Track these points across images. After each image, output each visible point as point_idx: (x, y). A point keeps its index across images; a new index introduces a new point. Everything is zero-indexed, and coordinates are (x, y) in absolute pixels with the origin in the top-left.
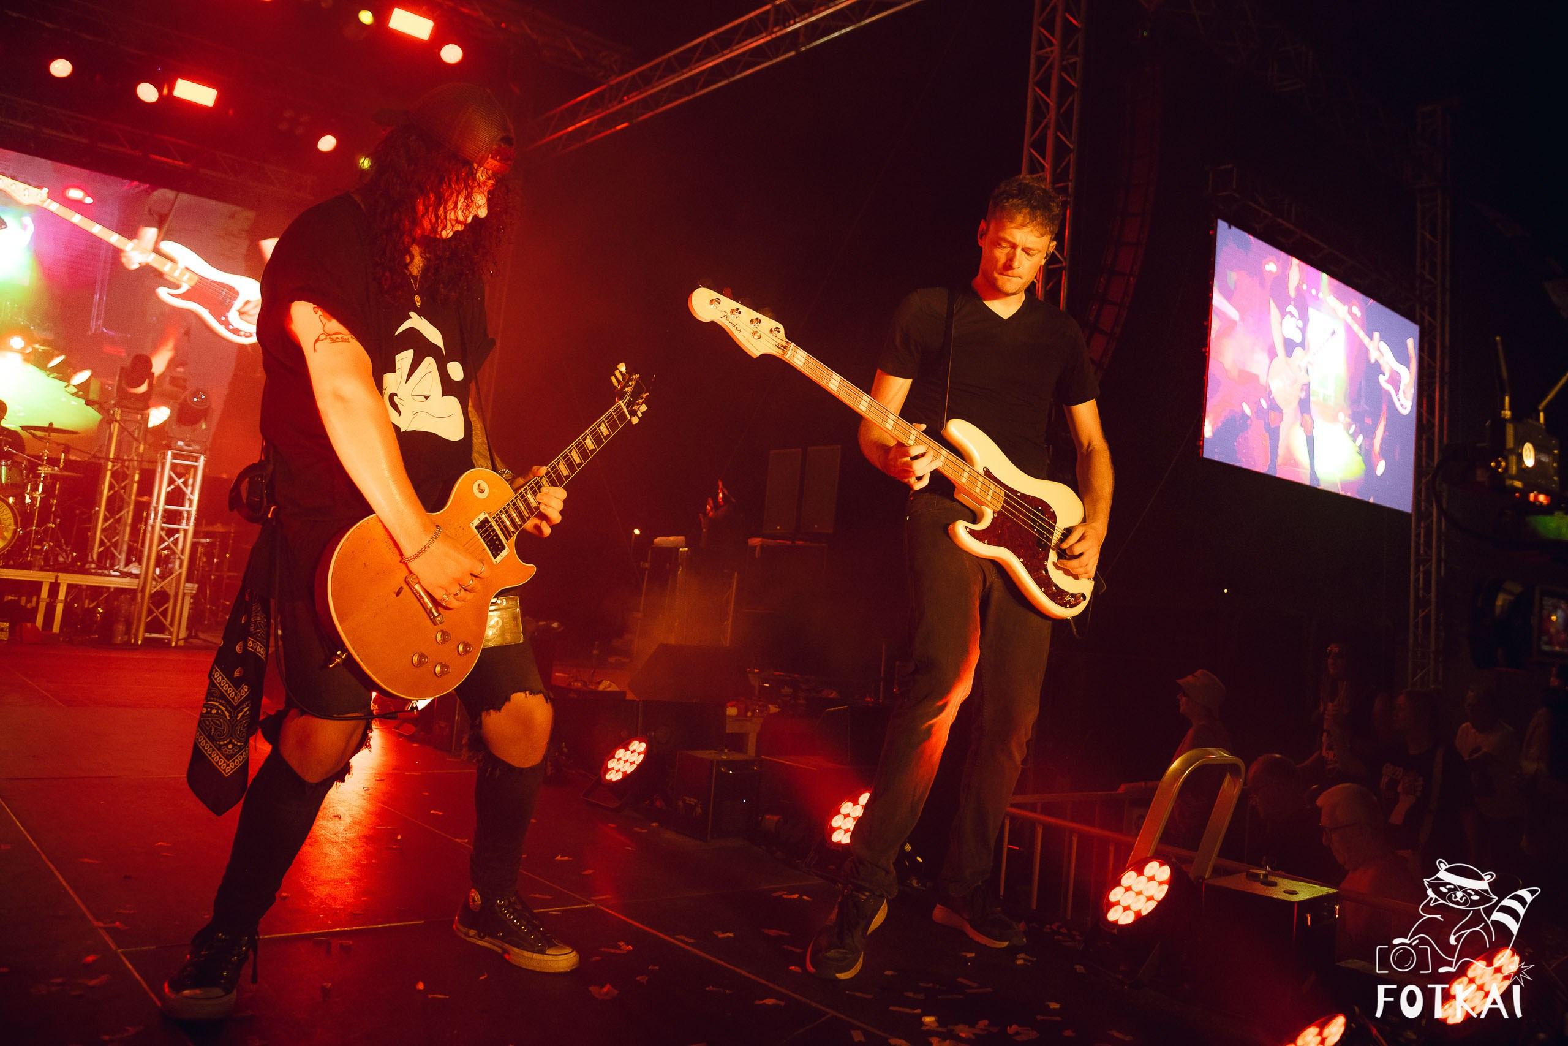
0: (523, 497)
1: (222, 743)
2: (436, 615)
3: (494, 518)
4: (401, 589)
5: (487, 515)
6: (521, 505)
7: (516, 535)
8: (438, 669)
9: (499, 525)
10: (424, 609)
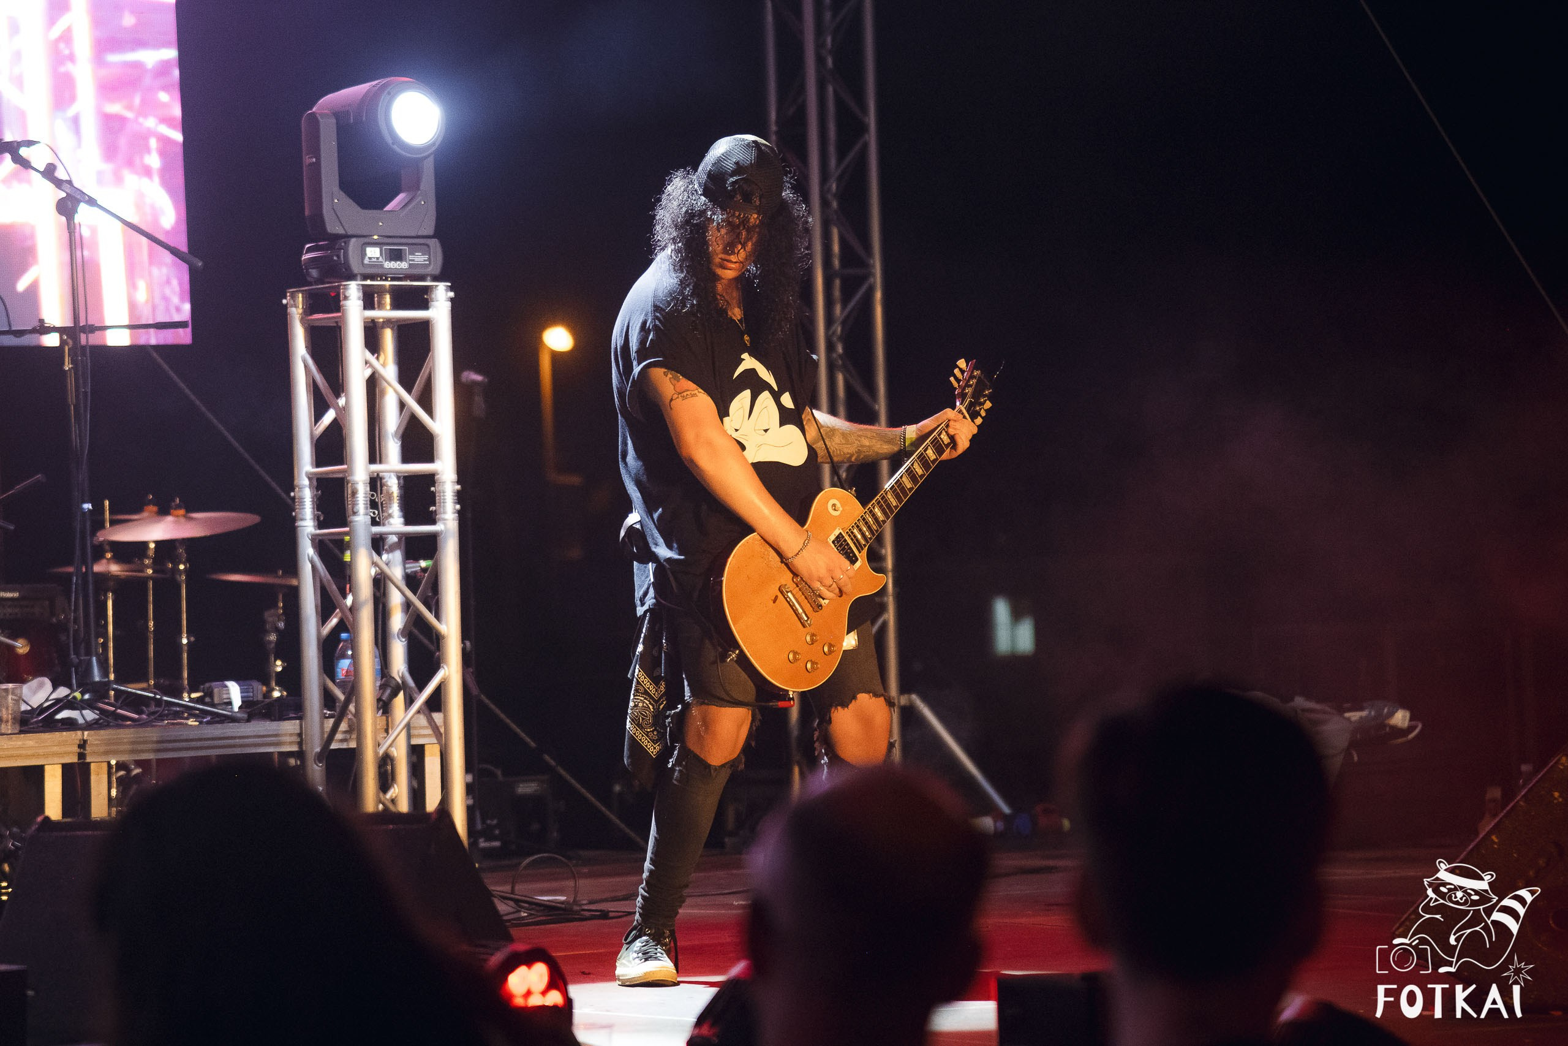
0: (871, 512)
1: (649, 730)
2: (806, 619)
3: (847, 533)
4: (776, 597)
5: (840, 531)
6: (870, 520)
7: (867, 547)
8: (809, 666)
9: (852, 539)
10: (795, 613)
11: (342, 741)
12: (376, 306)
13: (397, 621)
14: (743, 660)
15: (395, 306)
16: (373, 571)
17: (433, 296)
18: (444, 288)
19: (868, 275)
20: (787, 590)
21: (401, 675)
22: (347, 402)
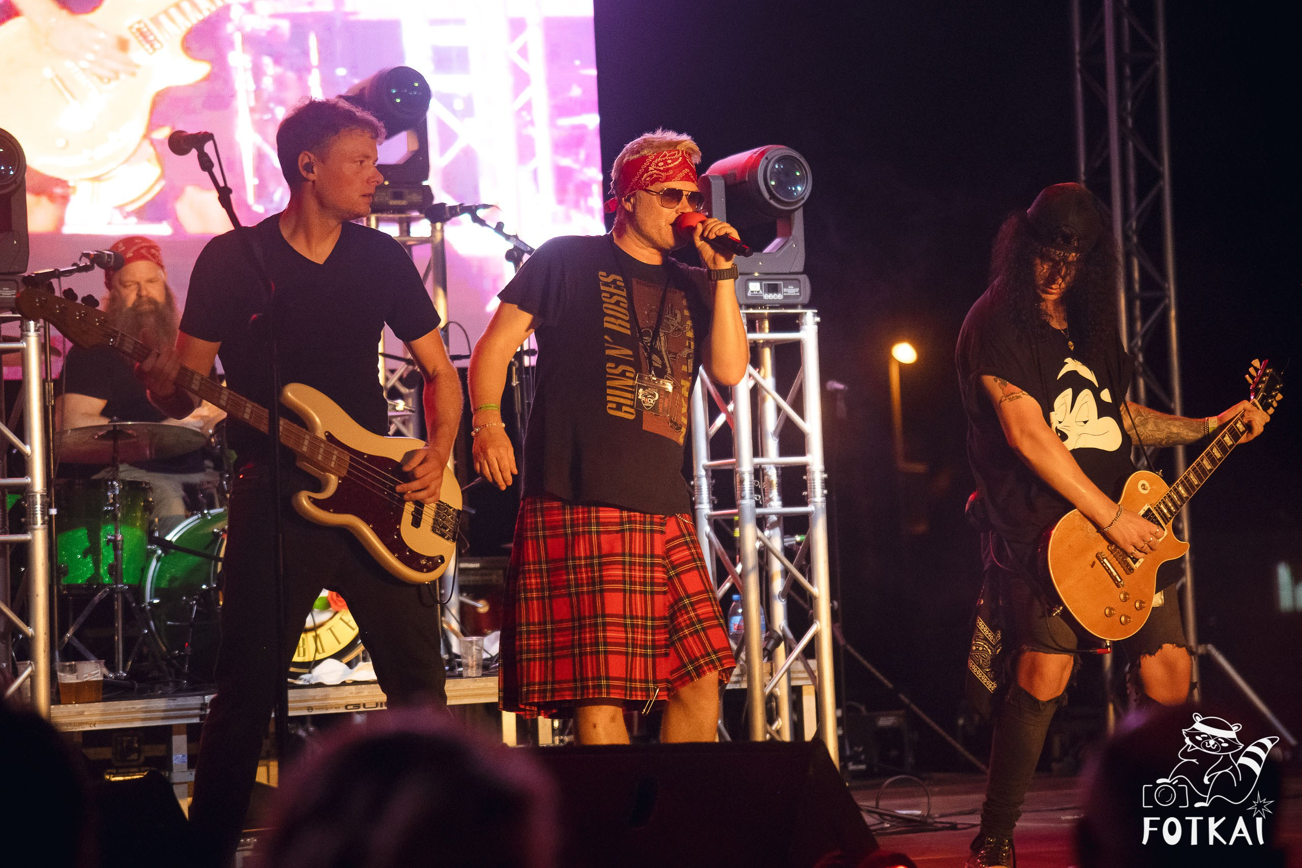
0: (1175, 490)
1: (988, 670)
2: (1119, 580)
3: (1155, 508)
4: (1094, 562)
5: (1149, 506)
6: (1175, 497)
7: (1172, 520)
8: (1123, 619)
9: (1159, 513)
10: (1111, 576)
11: (736, 682)
12: (757, 330)
13: (778, 585)
14: (1066, 615)
15: (773, 329)
16: (758, 544)
17: (803, 321)
18: (812, 314)
19: (1164, 296)
20: (1104, 557)
21: (782, 628)
22: (735, 408)
